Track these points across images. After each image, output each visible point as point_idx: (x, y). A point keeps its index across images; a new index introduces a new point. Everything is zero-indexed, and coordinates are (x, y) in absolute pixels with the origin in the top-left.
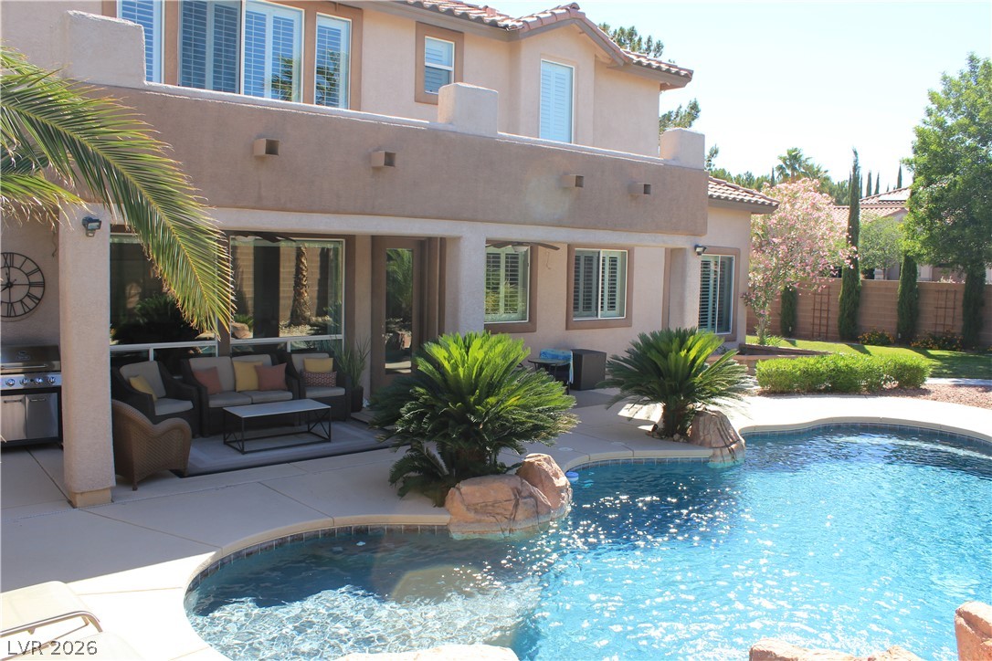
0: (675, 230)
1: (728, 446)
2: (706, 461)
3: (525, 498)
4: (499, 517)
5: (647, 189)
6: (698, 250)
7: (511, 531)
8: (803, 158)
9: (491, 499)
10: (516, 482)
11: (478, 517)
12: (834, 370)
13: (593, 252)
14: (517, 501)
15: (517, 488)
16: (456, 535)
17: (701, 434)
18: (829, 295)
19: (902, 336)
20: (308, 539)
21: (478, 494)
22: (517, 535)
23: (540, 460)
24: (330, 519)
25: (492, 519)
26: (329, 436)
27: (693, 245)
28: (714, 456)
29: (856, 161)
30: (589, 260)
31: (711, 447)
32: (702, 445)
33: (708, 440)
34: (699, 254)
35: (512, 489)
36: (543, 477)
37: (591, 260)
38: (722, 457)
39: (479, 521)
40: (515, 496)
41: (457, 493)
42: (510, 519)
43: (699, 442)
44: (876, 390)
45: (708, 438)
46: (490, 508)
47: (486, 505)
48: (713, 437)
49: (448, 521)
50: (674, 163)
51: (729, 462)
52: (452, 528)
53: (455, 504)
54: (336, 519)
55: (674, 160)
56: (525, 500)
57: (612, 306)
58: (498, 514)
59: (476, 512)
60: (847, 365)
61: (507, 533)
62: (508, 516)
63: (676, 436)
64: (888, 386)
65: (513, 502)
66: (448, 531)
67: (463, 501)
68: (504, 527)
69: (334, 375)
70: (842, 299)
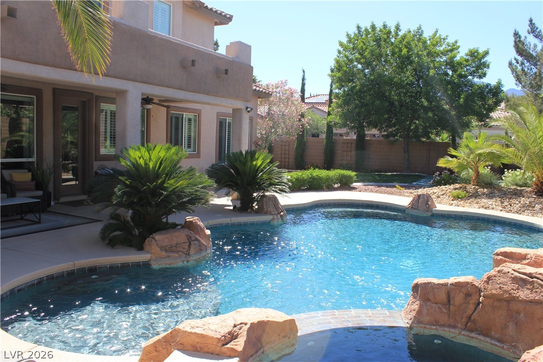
0: (237, 97)
1: (279, 214)
2: (269, 222)
3: (194, 241)
4: (180, 253)
5: (226, 72)
6: (248, 109)
7: (188, 261)
8: (257, 81)
9: (175, 243)
10: (186, 232)
11: (168, 254)
12: (311, 178)
13: (179, 114)
14: (190, 243)
15: (188, 235)
16: (155, 266)
17: (265, 207)
18: (289, 146)
19: (327, 166)
20: (57, 277)
21: (166, 240)
22: (191, 263)
23: (195, 220)
24: (72, 263)
25: (177, 255)
26: (40, 220)
27: (246, 107)
28: (273, 219)
29: (304, 76)
30: (177, 118)
31: (271, 214)
32: (266, 213)
33: (269, 211)
34: (249, 112)
35: (186, 236)
36: (199, 230)
37: (178, 119)
38: (278, 219)
39: (169, 257)
40: (189, 240)
41: (153, 240)
42: (186, 254)
43: (264, 212)
44: (330, 188)
45: (269, 209)
46: (175, 248)
47: (172, 247)
48: (272, 209)
49: (149, 258)
50: (237, 60)
51: (280, 222)
52: (152, 263)
53: (153, 247)
54: (76, 262)
55: (236, 58)
56: (194, 242)
57: (189, 147)
58: (179, 251)
59: (166, 251)
60: (317, 175)
61: (185, 262)
62: (185, 252)
63: (249, 210)
64: (336, 186)
65: (188, 244)
66: (150, 265)
67: (158, 245)
68: (184, 259)
69: (34, 183)
70: (296, 147)
